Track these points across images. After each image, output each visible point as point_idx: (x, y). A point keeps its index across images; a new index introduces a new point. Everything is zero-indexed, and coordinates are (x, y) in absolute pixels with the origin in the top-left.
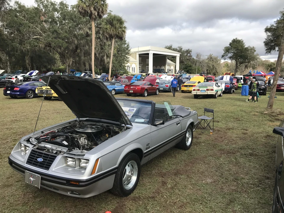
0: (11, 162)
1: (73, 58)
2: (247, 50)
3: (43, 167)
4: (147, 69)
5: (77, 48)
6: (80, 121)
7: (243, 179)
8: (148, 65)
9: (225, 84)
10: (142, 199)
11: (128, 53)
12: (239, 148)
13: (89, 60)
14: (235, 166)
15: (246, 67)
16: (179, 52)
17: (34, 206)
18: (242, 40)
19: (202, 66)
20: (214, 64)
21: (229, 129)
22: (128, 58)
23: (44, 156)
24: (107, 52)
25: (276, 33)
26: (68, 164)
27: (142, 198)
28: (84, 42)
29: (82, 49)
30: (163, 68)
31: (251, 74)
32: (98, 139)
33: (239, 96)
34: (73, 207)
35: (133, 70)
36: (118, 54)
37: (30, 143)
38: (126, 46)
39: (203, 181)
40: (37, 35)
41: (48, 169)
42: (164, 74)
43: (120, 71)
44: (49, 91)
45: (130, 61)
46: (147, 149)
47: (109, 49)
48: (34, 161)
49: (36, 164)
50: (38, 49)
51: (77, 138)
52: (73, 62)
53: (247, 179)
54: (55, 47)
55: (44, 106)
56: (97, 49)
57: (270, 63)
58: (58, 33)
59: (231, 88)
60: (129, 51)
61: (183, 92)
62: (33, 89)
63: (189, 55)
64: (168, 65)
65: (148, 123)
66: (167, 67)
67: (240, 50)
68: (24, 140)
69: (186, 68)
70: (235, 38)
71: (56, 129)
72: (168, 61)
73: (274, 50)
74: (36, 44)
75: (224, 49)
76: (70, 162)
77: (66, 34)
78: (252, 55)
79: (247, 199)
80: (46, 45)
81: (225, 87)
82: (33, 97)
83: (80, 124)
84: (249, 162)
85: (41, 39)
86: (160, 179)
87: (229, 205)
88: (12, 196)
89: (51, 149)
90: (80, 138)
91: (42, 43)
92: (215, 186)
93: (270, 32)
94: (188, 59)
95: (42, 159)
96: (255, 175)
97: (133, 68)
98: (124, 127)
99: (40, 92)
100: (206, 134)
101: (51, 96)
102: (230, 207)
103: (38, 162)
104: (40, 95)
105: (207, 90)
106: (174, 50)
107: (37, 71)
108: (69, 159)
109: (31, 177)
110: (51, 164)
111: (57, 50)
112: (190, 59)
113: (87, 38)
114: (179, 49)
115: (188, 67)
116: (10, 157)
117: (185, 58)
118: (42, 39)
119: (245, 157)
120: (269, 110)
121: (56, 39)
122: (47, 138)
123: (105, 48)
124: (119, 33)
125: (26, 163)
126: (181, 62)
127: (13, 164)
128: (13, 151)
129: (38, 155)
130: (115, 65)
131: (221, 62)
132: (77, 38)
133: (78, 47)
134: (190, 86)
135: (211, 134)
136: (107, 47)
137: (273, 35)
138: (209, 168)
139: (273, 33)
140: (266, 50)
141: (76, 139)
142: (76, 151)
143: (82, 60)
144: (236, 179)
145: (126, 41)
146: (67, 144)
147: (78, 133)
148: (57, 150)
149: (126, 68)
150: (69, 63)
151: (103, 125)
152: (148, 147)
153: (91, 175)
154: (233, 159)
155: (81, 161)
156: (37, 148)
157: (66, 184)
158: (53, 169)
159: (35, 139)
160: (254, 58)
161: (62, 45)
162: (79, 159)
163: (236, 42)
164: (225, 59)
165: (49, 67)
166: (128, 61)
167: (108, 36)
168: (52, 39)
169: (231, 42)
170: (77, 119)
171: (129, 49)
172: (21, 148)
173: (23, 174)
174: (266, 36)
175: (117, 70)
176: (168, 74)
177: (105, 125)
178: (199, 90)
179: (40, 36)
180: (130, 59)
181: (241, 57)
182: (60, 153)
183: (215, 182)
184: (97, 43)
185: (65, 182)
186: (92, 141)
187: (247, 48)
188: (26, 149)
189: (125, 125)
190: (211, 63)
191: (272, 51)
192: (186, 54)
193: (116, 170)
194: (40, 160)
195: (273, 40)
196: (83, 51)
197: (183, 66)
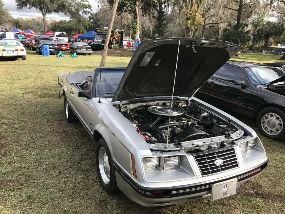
3: (229, 169)
23: (218, 157)
41: (238, 167)
78: (1, 9)
103: (217, 166)
105: (16, 50)
110: (236, 159)
125: (203, 177)
129: (208, 158)
160: (4, 13)
178: (4, 50)
191: (24, 7)
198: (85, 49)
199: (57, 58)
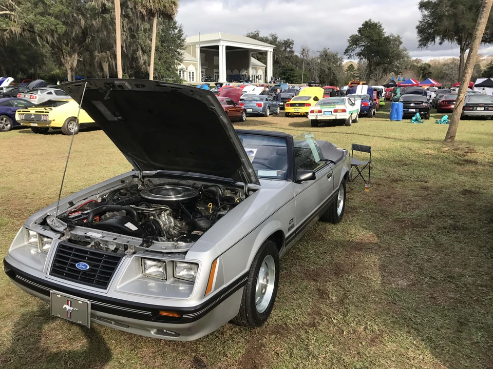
0: (12, 272)
1: (78, 54)
2: (388, 42)
3: (92, 283)
4: (215, 74)
5: (85, 33)
6: (144, 177)
7: (462, 276)
8: (218, 67)
9: (360, 101)
10: (293, 330)
11: (180, 46)
12: (428, 216)
13: (109, 58)
14: (436, 251)
15: (385, 71)
16: (271, 43)
17: (74, 361)
18: (379, 23)
19: (311, 69)
20: (331, 66)
21: (396, 181)
22: (182, 54)
23: (89, 259)
24: (142, 43)
25: (439, 10)
26: (147, 272)
27: (291, 326)
28: (98, 23)
29: (96, 37)
30: (244, 73)
31: (395, 82)
32: (197, 215)
33: (386, 121)
34: (159, 357)
35: (191, 76)
36: (162, 46)
37: (48, 228)
38: (176, 31)
39: (391, 284)
40: (5, 8)
41: (105, 287)
42: (247, 84)
43: (167, 79)
44: (43, 117)
45: (184, 59)
46: (289, 229)
47: (146, 37)
48: (70, 270)
49: (74, 275)
50: (9, 37)
51: (153, 215)
52: (79, 61)
53: (470, 276)
54: (41, 31)
55: (37, 145)
56: (124, 37)
57: (423, 64)
58: (46, 4)
59: (371, 107)
60: (183, 40)
61: (288, 115)
62: (9, 112)
63: (288, 49)
64: (252, 68)
65: (286, 177)
66: (251, 72)
67: (376, 40)
68: (36, 223)
69: (284, 74)
70: (368, 20)
71: (98, 196)
72: (253, 60)
73: (432, 41)
74: (4, 26)
75: (349, 39)
76: (153, 269)
77: (61, 7)
78: (396, 51)
79: (488, 316)
80: (23, 29)
81: (361, 106)
82: (11, 129)
83: (143, 182)
84: (457, 241)
85: (13, 17)
86: (312, 285)
87: (461, 332)
88: (18, 340)
89: (101, 240)
90: (161, 214)
91: (16, 24)
92: (418, 293)
93: (427, 10)
94: (286, 57)
95: (88, 265)
96: (480, 267)
97: (191, 73)
98: (242, 187)
99: (25, 117)
100: (358, 192)
101: (47, 125)
102: (464, 335)
103: (78, 271)
104: (25, 124)
105: (336, 111)
106: (262, 40)
107: (11, 79)
108: (149, 263)
109: (68, 304)
110: (111, 275)
111: (46, 38)
112: (291, 57)
113: (104, 15)
114: (271, 38)
115: (287, 70)
116: (8, 261)
117: (282, 55)
118: (15, 17)
119: (447, 233)
120: (449, 144)
121: (44, 17)
122: (83, 217)
123: (139, 36)
124: (165, 7)
125: (50, 274)
126: (276, 62)
127: (18, 276)
128: (13, 247)
129: (75, 255)
130: (157, 67)
131: (343, 63)
132: (84, 16)
133: (87, 33)
134: (301, 105)
135: (366, 190)
136: (141, 34)
137: (433, 14)
138: (392, 257)
139: (433, 12)
140: (420, 41)
141: (152, 217)
142: (162, 245)
143: (97, 58)
144: (450, 278)
145: (176, 23)
146: (136, 229)
147: (150, 203)
148: (117, 244)
149: (178, 73)
150: (72, 64)
151: (195, 184)
152: (291, 225)
153: (205, 295)
154: (428, 238)
155: (176, 266)
156: (70, 240)
157: (152, 317)
158: (118, 287)
159: (60, 219)
160: (399, 56)
161: (56, 28)
162: (173, 261)
163: (370, 27)
164: (350, 57)
165: (32, 71)
166: (181, 61)
167: (144, 12)
168: (35, 15)
169: (361, 27)
170: (137, 173)
171: (182, 38)
172: (28, 240)
173: (46, 297)
174: (421, 16)
175: (163, 77)
176: (253, 83)
177: (199, 184)
178: (320, 112)
179: (10, 11)
180: (184, 56)
181: (377, 53)
182: (126, 249)
183: (413, 284)
184: (123, 27)
185: (149, 313)
186: (181, 220)
187: (388, 37)
188: (42, 240)
189: (246, 184)
190: (326, 64)
191: (429, 43)
192: (283, 48)
193: (246, 279)
194: (83, 266)
195: (431, 24)
196: (99, 41)
197: (279, 70)
198: (483, 108)
199: (411, 124)
